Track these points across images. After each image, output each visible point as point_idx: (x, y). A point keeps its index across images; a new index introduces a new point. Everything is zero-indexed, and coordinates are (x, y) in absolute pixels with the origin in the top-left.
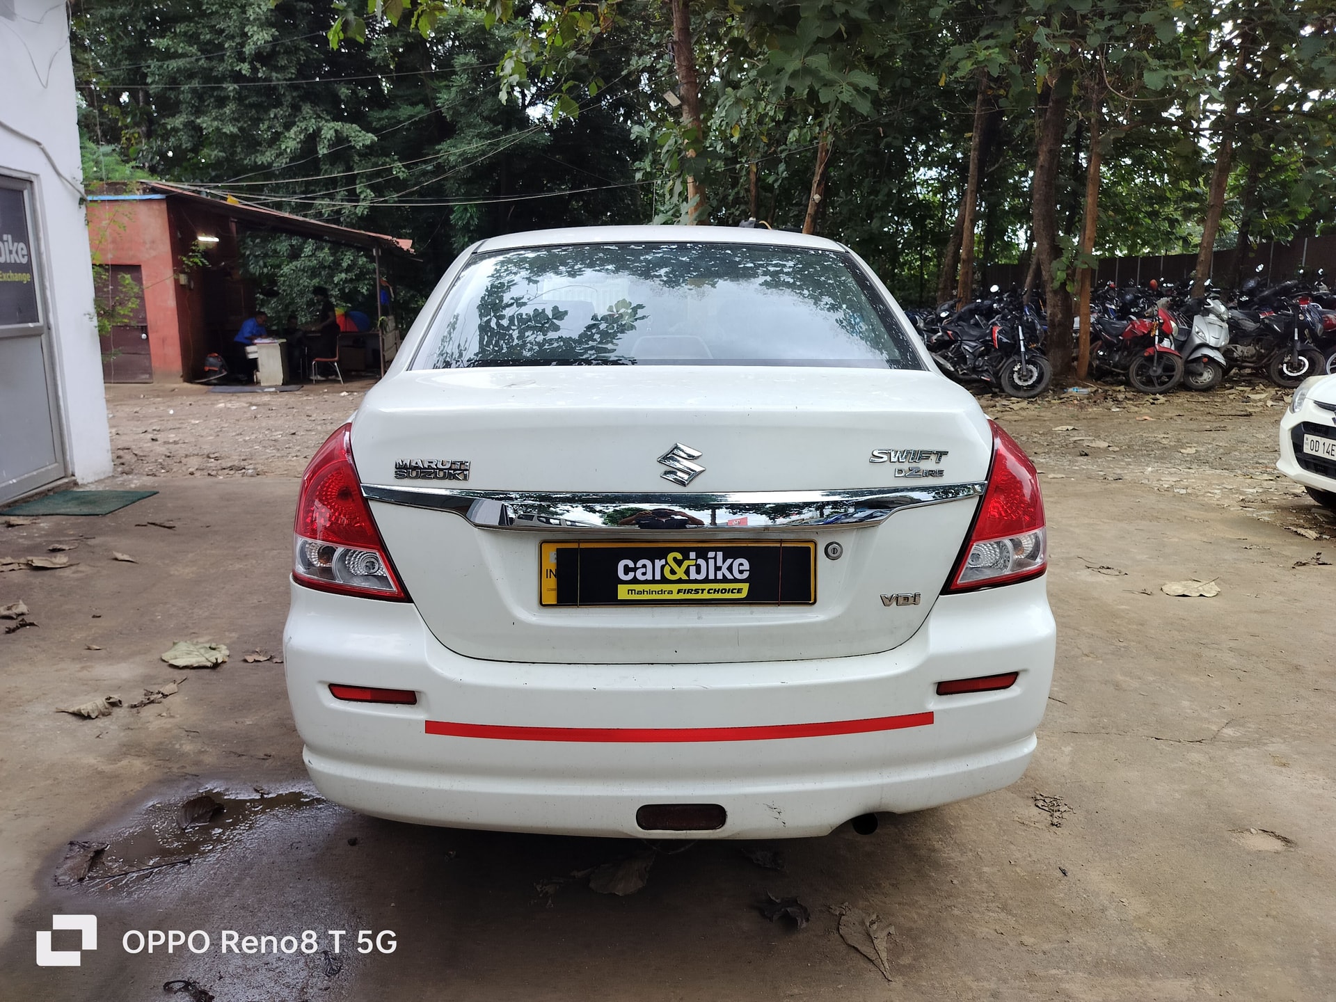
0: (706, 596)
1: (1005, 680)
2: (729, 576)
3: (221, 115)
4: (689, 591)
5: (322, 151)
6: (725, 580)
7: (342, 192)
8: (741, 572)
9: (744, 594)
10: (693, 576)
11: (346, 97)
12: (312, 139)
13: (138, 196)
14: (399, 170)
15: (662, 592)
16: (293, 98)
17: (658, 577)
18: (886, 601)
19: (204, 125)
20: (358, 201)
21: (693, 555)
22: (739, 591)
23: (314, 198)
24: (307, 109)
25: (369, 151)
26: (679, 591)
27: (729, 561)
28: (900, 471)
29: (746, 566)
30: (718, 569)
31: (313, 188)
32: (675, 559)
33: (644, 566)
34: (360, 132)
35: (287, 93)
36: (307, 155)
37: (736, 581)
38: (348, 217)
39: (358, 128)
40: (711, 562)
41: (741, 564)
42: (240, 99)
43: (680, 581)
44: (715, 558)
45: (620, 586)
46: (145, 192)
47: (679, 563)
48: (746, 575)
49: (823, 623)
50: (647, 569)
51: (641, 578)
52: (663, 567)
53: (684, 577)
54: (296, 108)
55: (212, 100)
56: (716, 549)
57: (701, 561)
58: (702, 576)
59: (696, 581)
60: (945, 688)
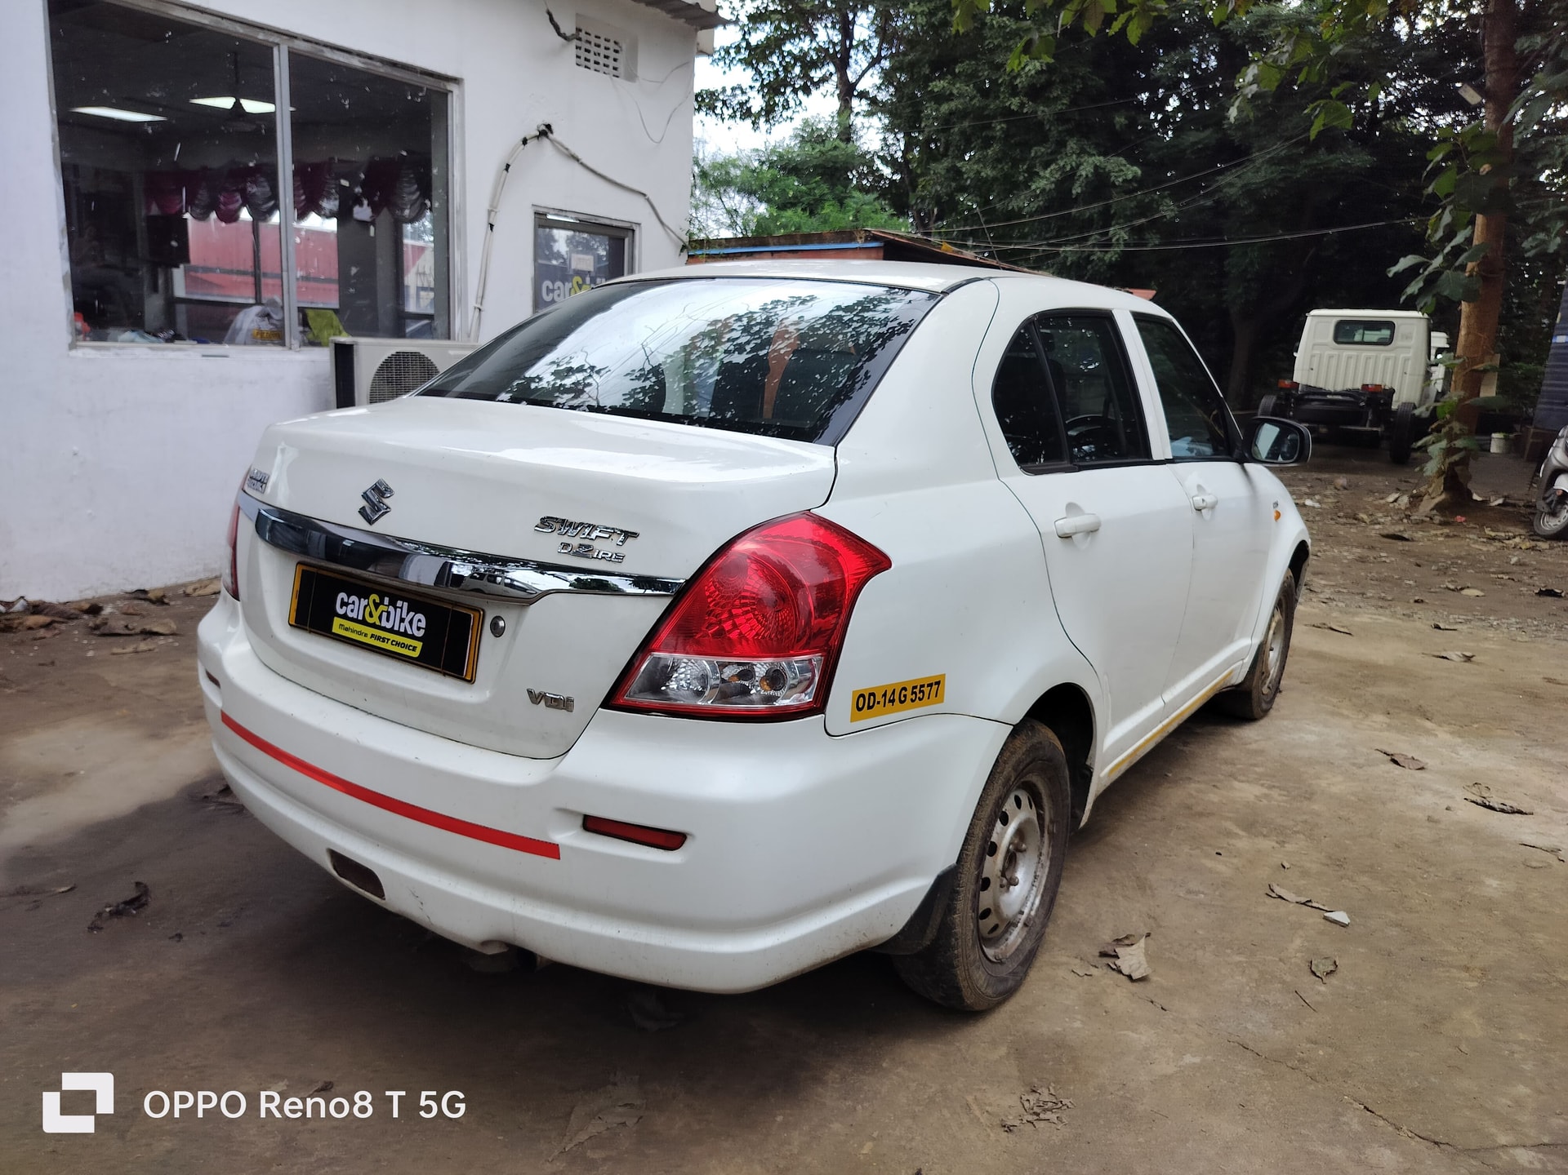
0: (387, 646)
1: (671, 840)
2: (409, 632)
3: (985, 157)
4: (379, 638)
5: (1077, 190)
6: (405, 634)
7: (1094, 237)
8: (419, 629)
9: (416, 654)
10: (384, 623)
11: (1121, 126)
12: (1069, 177)
13: (859, 244)
14: (1168, 210)
15: (360, 633)
16: (1059, 132)
17: (360, 618)
18: (536, 698)
19: (964, 169)
20: (1110, 246)
21: (386, 600)
22: (414, 649)
23: (1060, 245)
24: (1072, 145)
25: (1129, 187)
26: (372, 636)
27: (412, 614)
28: (565, 546)
29: (423, 624)
30: (402, 620)
31: (1065, 232)
32: (374, 600)
33: (353, 603)
34: (1125, 165)
35: (1053, 128)
36: (1061, 196)
37: (413, 637)
38: (1096, 265)
39: (1124, 162)
40: (399, 610)
41: (419, 620)
42: (1007, 135)
43: (373, 626)
44: (401, 608)
45: (336, 618)
46: (866, 240)
47: (377, 606)
48: (421, 633)
49: (472, 706)
50: (356, 606)
51: (350, 615)
52: (365, 607)
53: (378, 623)
54: (1061, 144)
55: (979, 141)
56: (404, 600)
57: (391, 609)
58: (389, 626)
59: (384, 629)
60: (593, 825)
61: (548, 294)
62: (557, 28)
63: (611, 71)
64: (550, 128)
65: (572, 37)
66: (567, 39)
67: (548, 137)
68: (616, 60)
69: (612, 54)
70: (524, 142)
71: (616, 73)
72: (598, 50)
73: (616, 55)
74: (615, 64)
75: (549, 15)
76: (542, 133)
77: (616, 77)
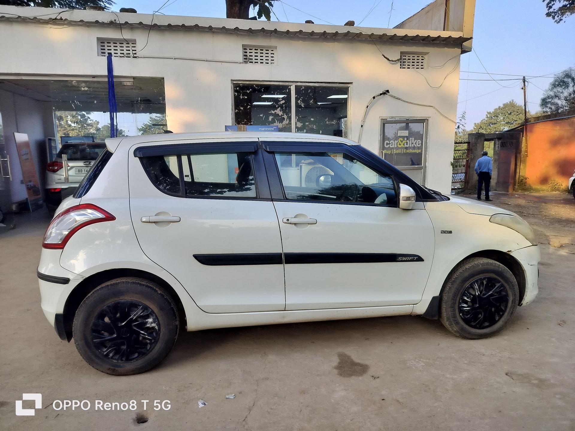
61: (387, 145)
62: (388, 59)
63: (420, 67)
64: (388, 91)
65: (398, 60)
66: (394, 61)
67: (387, 94)
68: (422, 63)
69: (420, 61)
70: (374, 98)
71: (422, 67)
72: (413, 61)
73: (422, 61)
74: (422, 64)
75: (384, 56)
76: (384, 94)
77: (422, 68)
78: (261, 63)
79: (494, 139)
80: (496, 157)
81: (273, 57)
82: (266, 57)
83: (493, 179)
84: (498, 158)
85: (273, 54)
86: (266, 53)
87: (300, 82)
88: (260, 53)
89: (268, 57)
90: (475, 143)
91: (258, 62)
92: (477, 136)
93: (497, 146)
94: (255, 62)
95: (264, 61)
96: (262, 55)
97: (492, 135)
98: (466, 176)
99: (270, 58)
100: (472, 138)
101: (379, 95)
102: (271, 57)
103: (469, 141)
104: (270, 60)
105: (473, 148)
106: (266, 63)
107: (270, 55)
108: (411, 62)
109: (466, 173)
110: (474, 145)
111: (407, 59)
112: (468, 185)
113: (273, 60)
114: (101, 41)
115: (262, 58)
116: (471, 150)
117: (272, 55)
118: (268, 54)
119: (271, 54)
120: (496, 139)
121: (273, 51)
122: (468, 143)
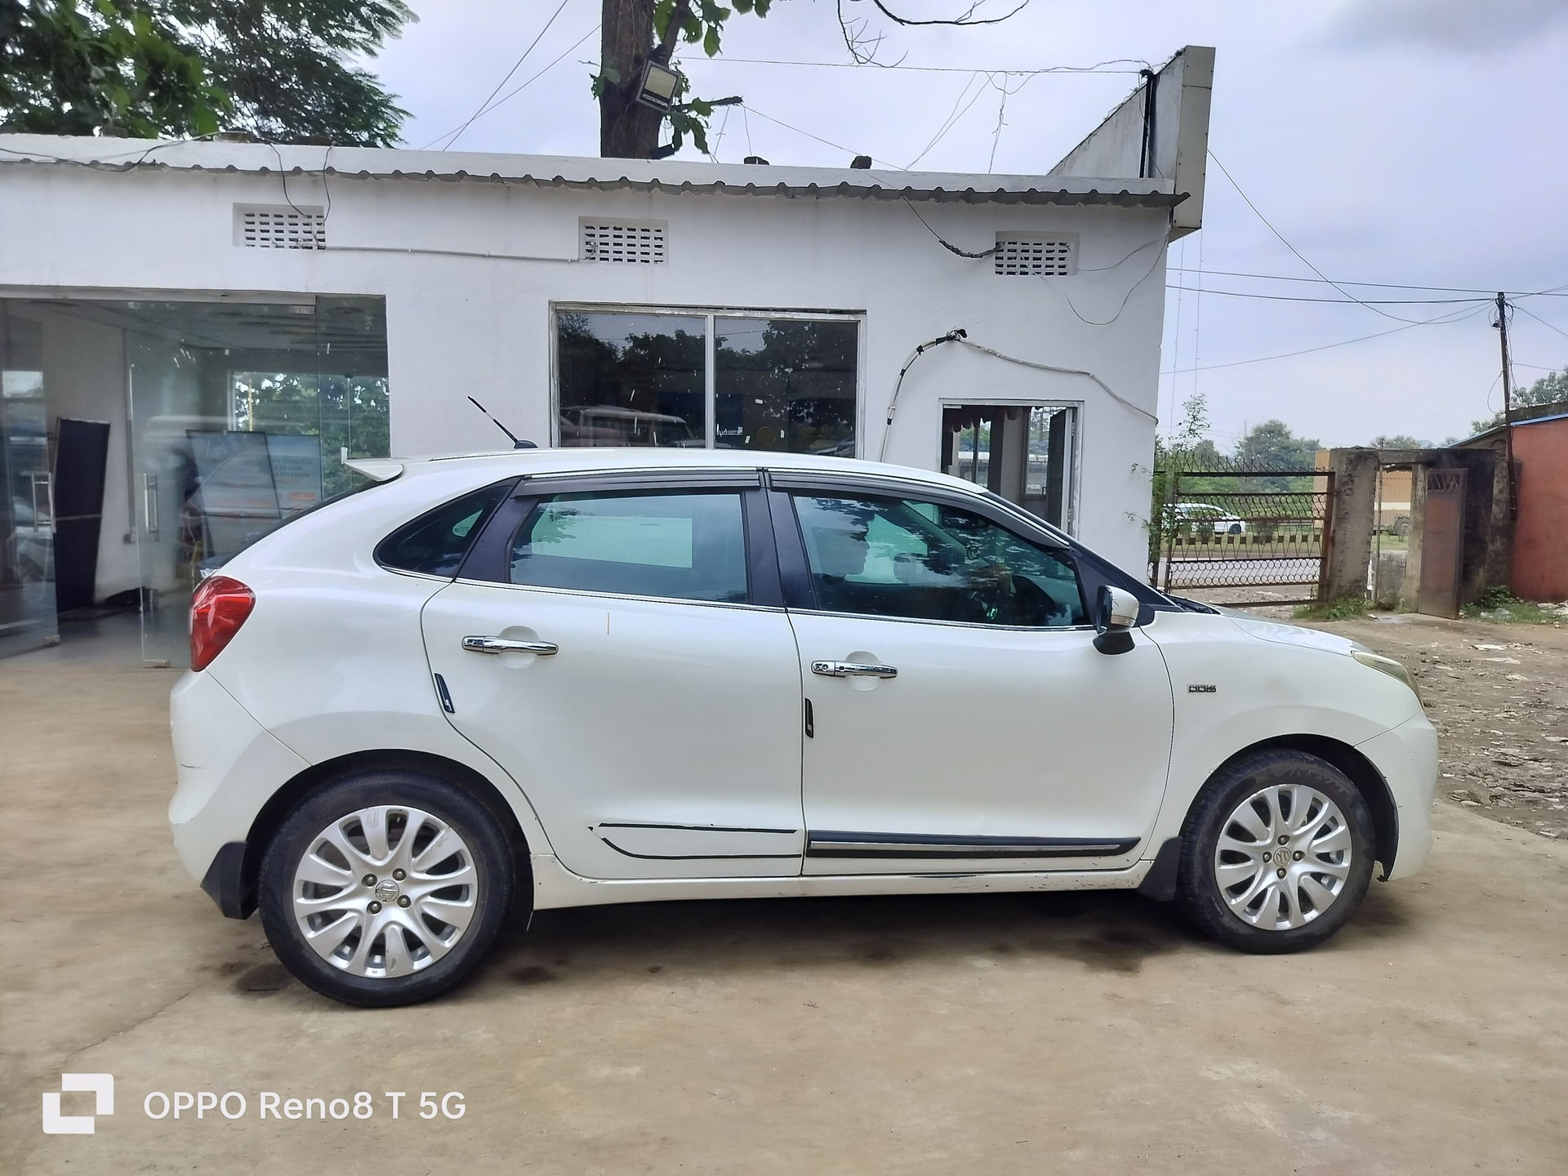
62: (957, 252)
63: (1056, 269)
64: (963, 333)
65: (989, 253)
66: (976, 256)
67: (958, 340)
68: (1062, 259)
69: (1056, 255)
70: (920, 349)
71: (1062, 270)
72: (1037, 255)
73: (1062, 255)
74: (1062, 263)
75: (944, 243)
76: (950, 338)
77: (1061, 274)
78: (629, 260)
79: (1412, 465)
80: (1420, 517)
81: (660, 246)
82: (642, 246)
83: (1411, 578)
84: (1422, 518)
85: (661, 239)
86: (642, 238)
87: (728, 309)
88: (628, 237)
89: (648, 246)
90: (1349, 475)
91: (621, 260)
92: (1352, 457)
93: (1420, 485)
94: (615, 260)
95: (638, 257)
96: (631, 241)
97: (1401, 454)
98: (1323, 567)
99: (652, 250)
100: (1341, 462)
101: (933, 343)
102: (656, 246)
103: (1331, 470)
104: (652, 254)
105: (1343, 490)
106: (642, 261)
107: (652, 242)
108: (1031, 259)
109: (1324, 559)
110: (1346, 479)
111: (1019, 250)
112: (1328, 592)
113: (661, 254)
114: (247, 213)
115: (631, 249)
116: (1339, 493)
117: (659, 242)
118: (649, 238)
119: (656, 239)
120: (1420, 466)
121: (660, 231)
122: (1331, 475)
